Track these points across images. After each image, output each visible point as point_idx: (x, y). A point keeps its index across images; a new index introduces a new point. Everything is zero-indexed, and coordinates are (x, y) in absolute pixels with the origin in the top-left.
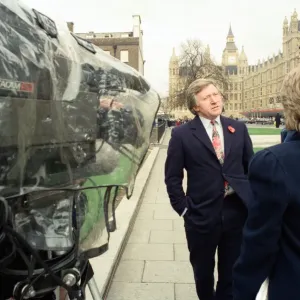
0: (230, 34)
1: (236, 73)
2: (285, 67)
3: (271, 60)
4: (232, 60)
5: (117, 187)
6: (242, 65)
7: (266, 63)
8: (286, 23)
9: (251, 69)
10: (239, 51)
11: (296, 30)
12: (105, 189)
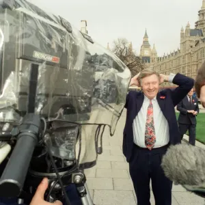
0: (146, 36)
1: (149, 62)
2: (181, 59)
3: (172, 54)
4: (147, 53)
5: (105, 125)
6: (153, 56)
7: (169, 56)
8: (182, 30)
9: (159, 59)
10: (152, 47)
11: (189, 35)
12: (97, 126)
